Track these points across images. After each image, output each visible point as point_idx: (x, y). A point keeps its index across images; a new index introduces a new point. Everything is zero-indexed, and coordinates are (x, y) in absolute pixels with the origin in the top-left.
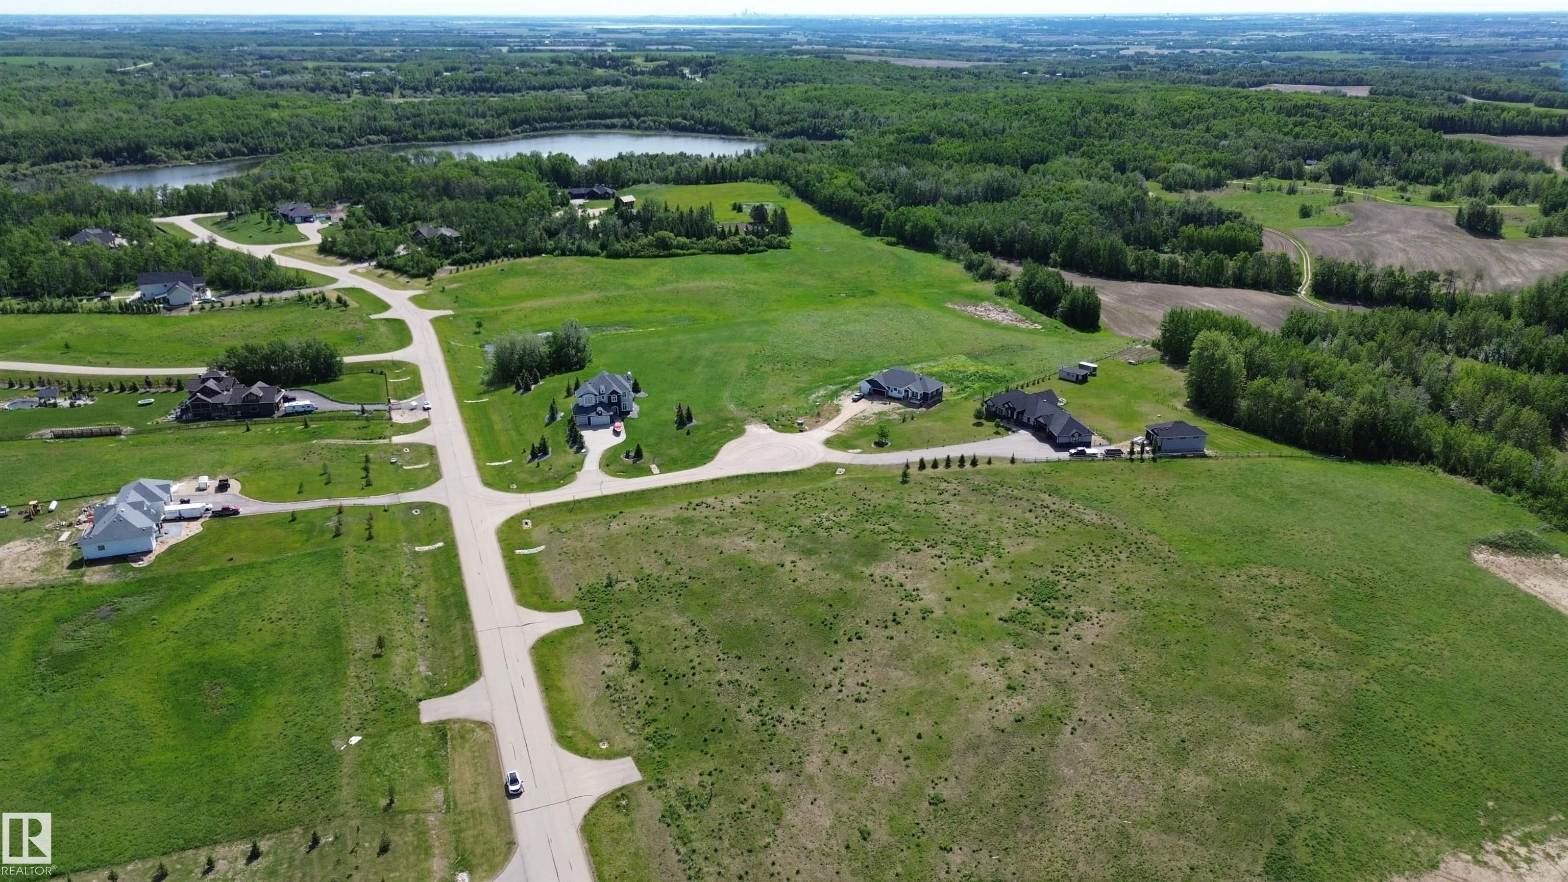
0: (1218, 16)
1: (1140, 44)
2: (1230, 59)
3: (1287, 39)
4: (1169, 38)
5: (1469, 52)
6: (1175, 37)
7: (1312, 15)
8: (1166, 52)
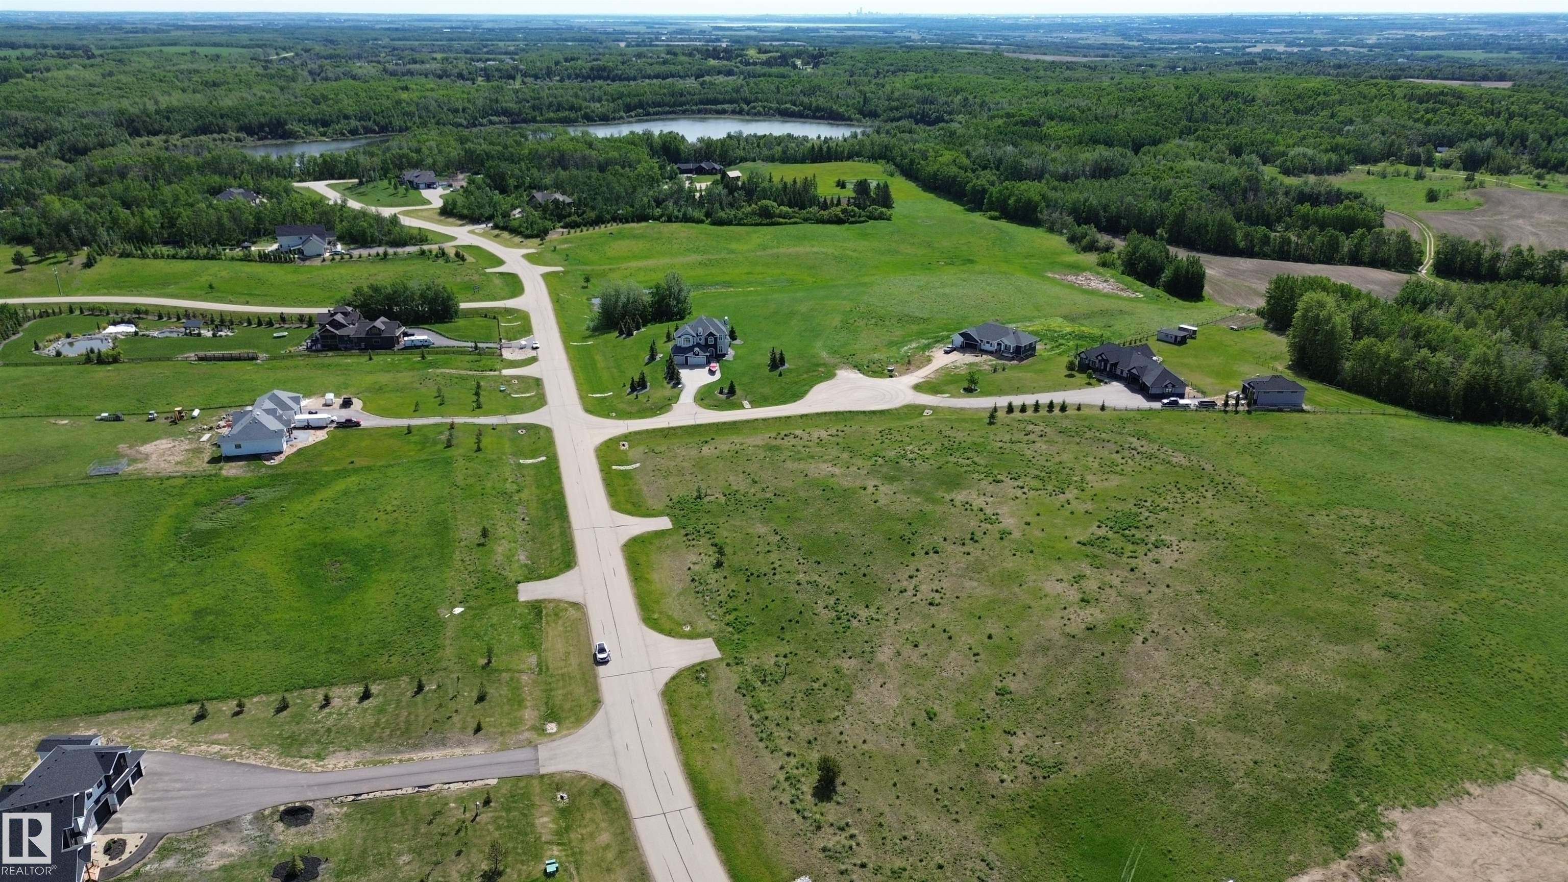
0: (1354, 15)
1: (1268, 42)
2: (1363, 56)
3: (1427, 38)
4: (1301, 36)
6: (1306, 36)
7: (1455, 16)
8: (1296, 50)
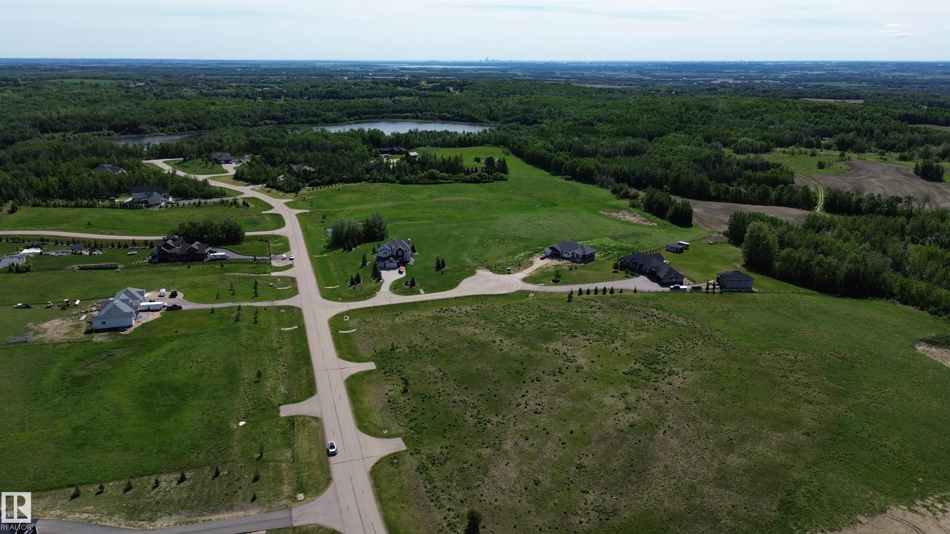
0: (772, 62)
1: (724, 77)
2: (777, 86)
3: (814, 75)
4: (742, 74)
5: (927, 83)
6: (745, 74)
7: (830, 62)
8: (739, 82)
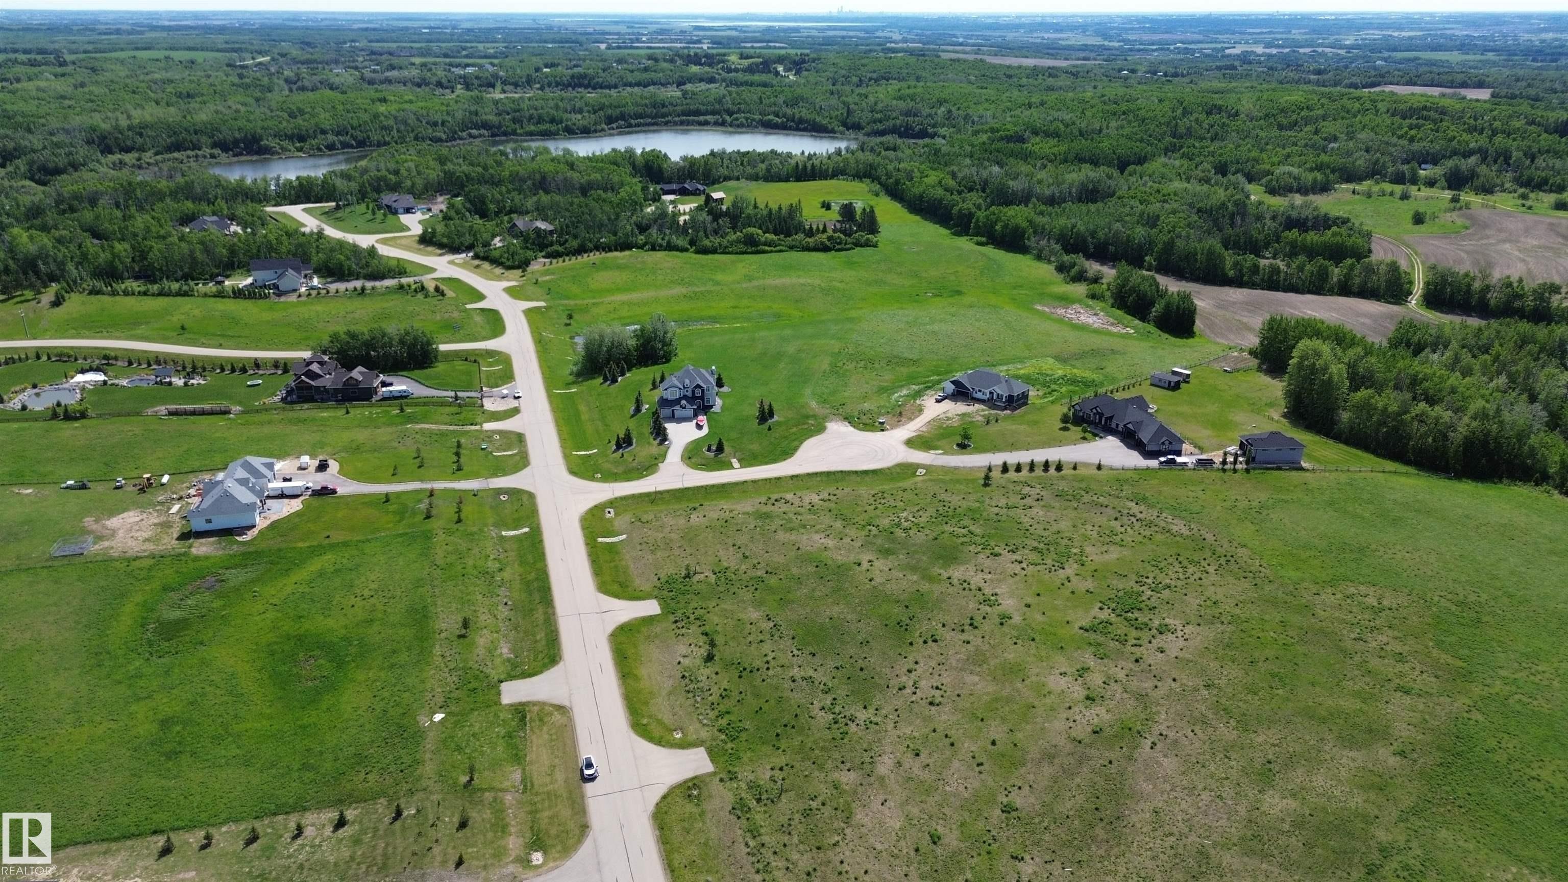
0: (1331, 14)
1: (1247, 43)
2: (1341, 59)
3: (1403, 38)
4: (1278, 36)
6: (1284, 36)
7: (1432, 15)
8: (1274, 51)
